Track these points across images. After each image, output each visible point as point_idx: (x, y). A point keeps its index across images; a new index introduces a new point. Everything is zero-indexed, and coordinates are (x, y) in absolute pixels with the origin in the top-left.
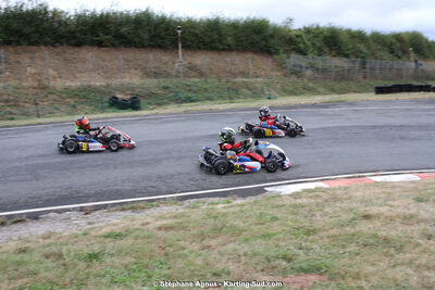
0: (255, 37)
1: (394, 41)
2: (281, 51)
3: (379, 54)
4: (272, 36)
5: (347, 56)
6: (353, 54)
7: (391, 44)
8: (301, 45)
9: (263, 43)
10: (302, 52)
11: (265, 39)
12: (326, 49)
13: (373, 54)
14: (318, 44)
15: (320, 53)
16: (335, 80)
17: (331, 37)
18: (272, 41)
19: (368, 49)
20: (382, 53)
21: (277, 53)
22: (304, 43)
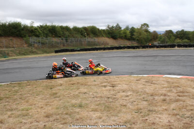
0: (14, 30)
1: (83, 30)
2: (27, 36)
3: (75, 35)
4: (23, 29)
5: (60, 37)
6: (63, 36)
7: (82, 31)
8: (38, 33)
9: (18, 33)
10: (37, 36)
11: (19, 31)
12: (50, 34)
13: (73, 36)
14: (46, 32)
15: (47, 36)
16: (49, 47)
17: (52, 29)
18: (22, 32)
19: (70, 33)
20: (76, 35)
21: (25, 36)
22: (39, 32)
